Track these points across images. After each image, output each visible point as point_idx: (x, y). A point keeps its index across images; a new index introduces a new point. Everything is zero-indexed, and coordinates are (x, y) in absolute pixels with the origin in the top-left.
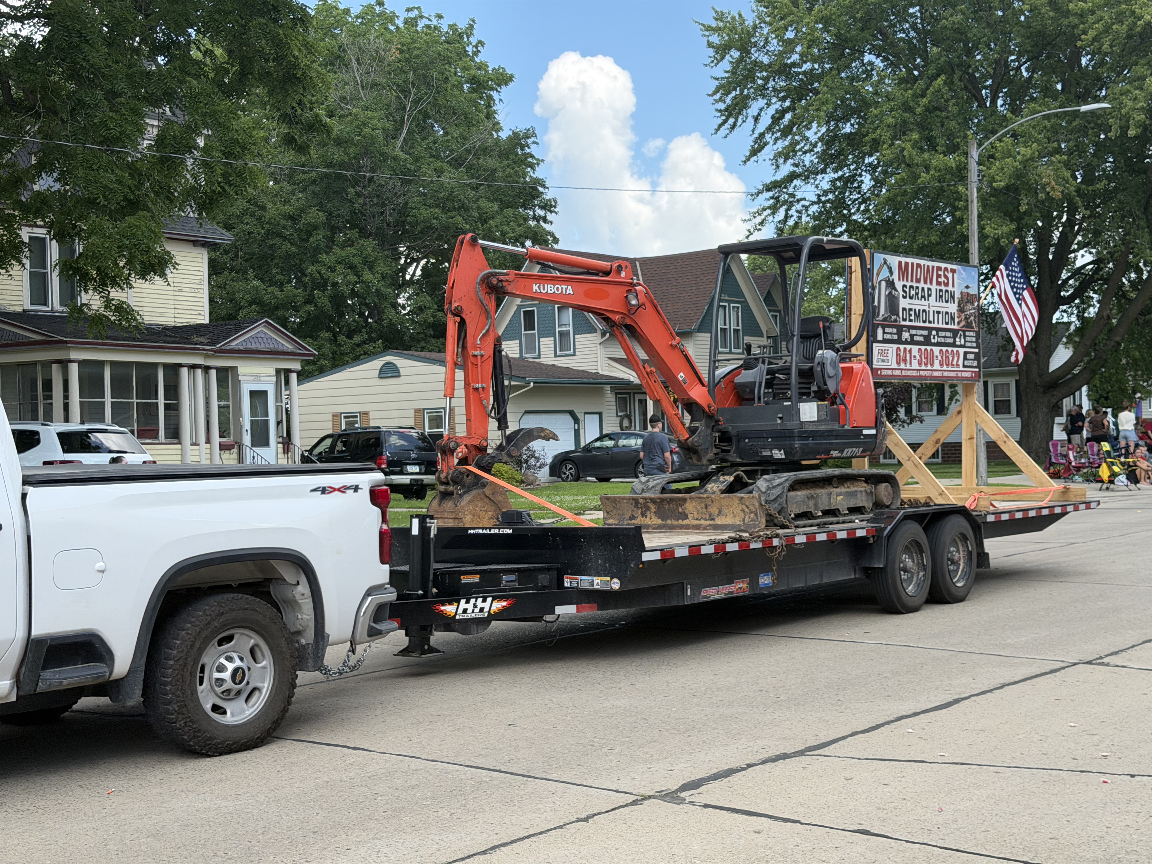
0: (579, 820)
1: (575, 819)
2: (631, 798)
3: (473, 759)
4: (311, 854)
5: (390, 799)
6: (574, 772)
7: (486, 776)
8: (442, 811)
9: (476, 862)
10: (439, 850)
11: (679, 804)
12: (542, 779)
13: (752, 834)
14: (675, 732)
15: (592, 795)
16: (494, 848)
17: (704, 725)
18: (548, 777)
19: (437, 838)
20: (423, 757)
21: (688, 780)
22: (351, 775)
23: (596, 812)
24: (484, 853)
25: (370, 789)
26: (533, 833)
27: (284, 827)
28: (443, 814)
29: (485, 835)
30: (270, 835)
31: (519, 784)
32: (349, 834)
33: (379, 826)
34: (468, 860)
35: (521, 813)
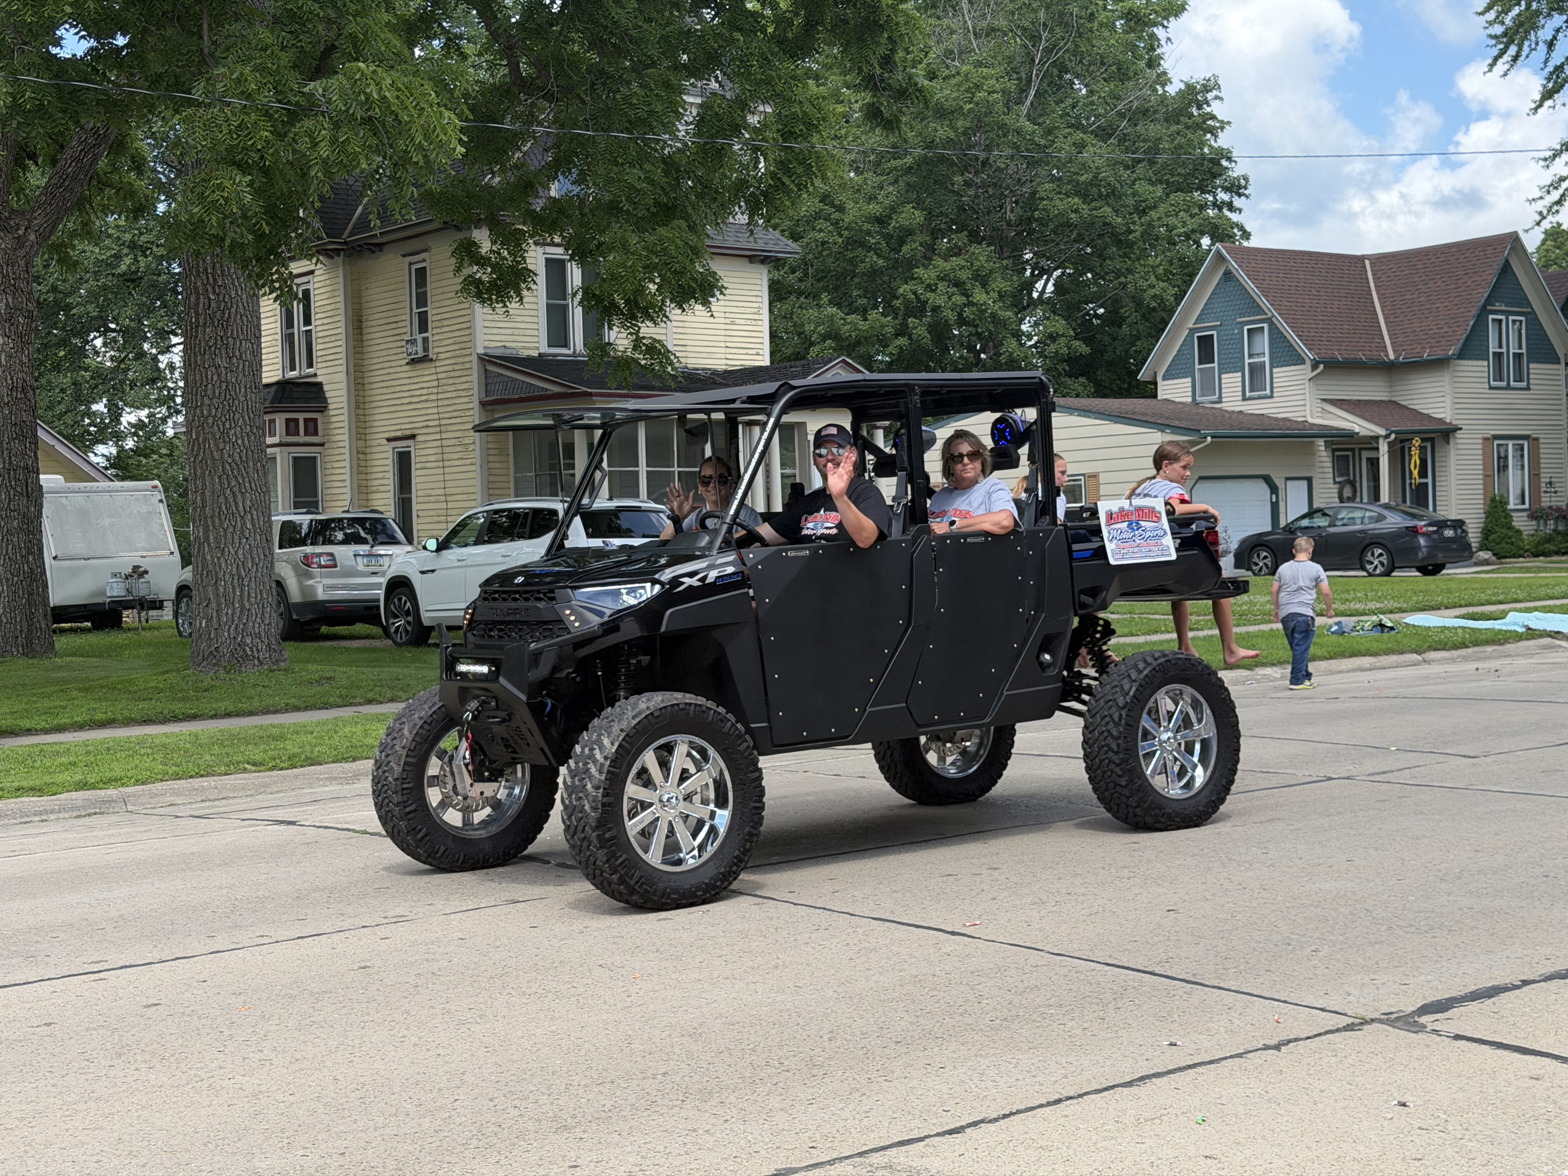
0: (1266, 1048)
1: (1260, 1046)
2: (1344, 1021)
3: (1114, 955)
4: (893, 1072)
5: (999, 1003)
6: (1261, 980)
7: (1133, 980)
8: (1071, 1024)
9: (1117, 1096)
10: (1066, 1077)
11: (1416, 1032)
12: (1214, 987)
13: (1527, 1080)
14: (1413, 929)
15: (1286, 1014)
16: (1142, 1079)
17: (1458, 922)
18: (1222, 985)
19: (1063, 1060)
20: (1046, 949)
21: (1430, 999)
22: (947, 968)
23: (1292, 1037)
24: (1129, 1084)
25: (973, 989)
26: (1200, 1061)
27: (858, 1033)
28: (1072, 1028)
29: (1131, 1060)
30: (839, 1043)
31: (1180, 992)
32: (944, 1047)
33: (984, 1038)
34: (1106, 1093)
35: (1182, 1032)
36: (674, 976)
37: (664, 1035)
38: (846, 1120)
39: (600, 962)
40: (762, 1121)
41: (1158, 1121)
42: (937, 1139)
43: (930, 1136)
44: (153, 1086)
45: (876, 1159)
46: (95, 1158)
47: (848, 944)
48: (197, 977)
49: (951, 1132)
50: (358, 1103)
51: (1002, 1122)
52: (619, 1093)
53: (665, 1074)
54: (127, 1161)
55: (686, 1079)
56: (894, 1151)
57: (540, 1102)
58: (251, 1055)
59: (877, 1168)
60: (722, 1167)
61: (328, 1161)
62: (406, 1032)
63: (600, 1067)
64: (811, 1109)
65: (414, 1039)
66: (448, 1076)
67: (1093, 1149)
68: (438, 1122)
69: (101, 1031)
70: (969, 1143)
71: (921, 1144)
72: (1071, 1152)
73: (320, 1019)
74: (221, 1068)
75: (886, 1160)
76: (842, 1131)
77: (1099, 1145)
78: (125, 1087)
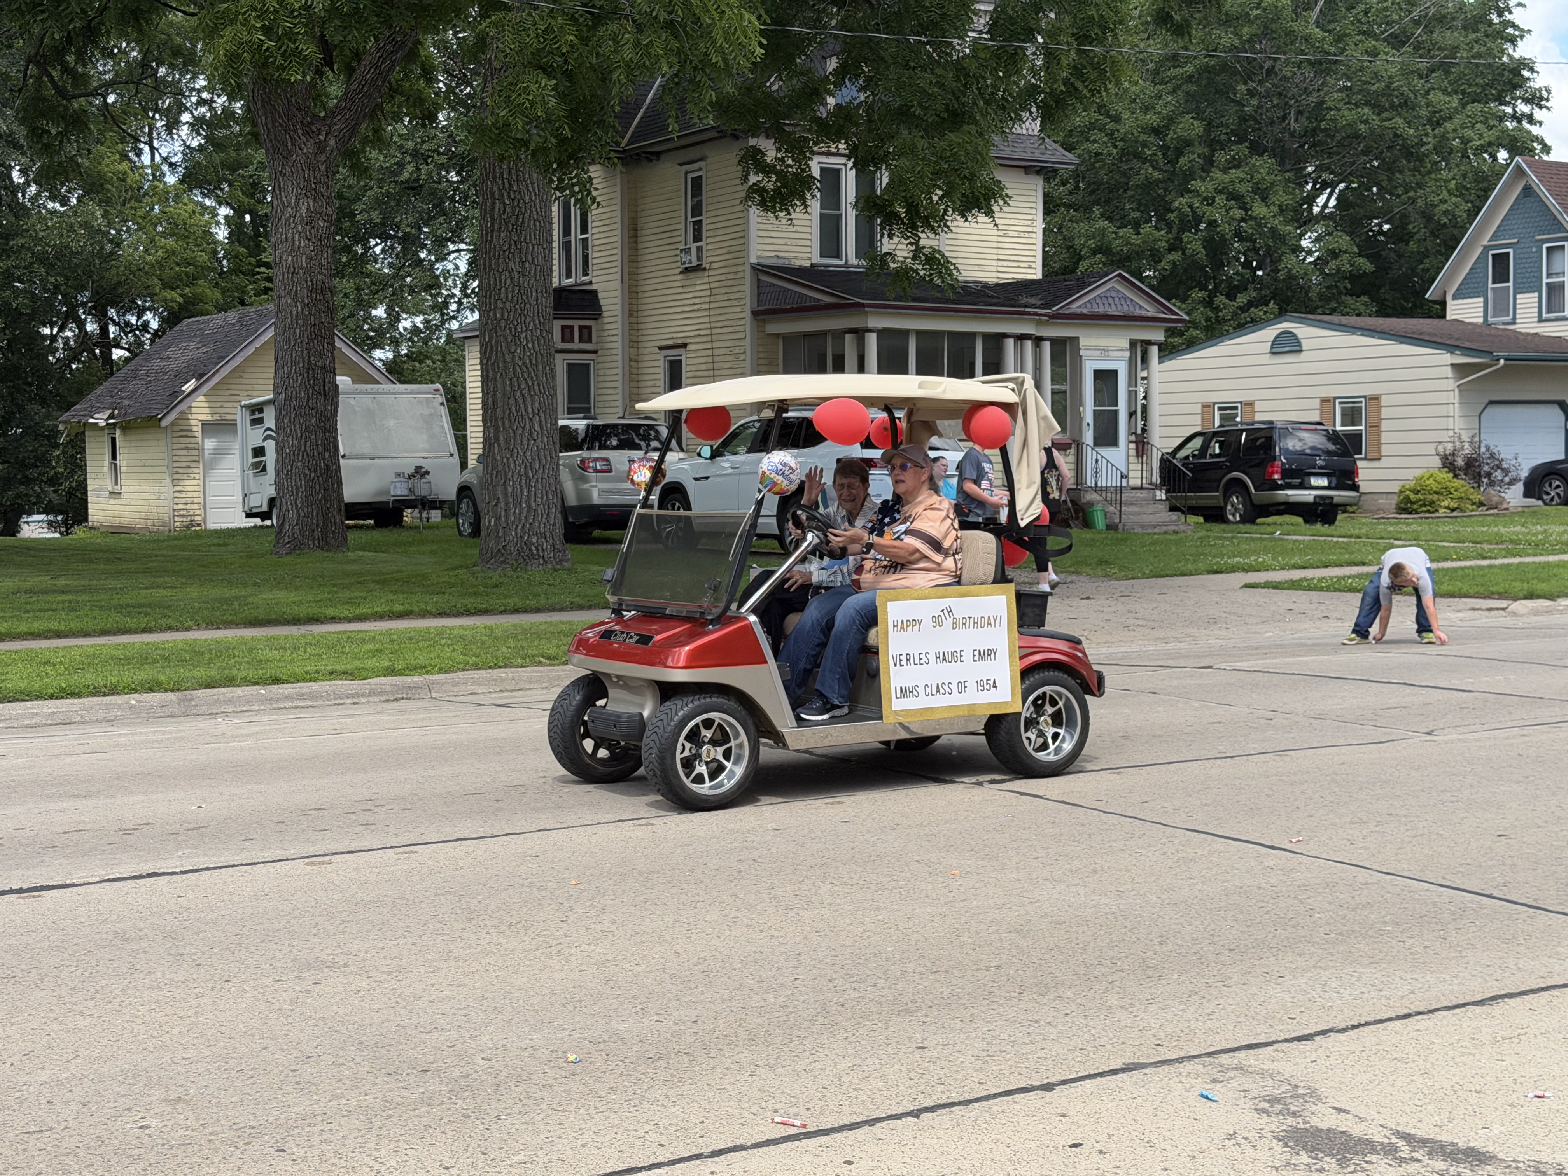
3: (1447, 877)
4: (1231, 978)
5: (1331, 917)
7: (1472, 902)
8: (1411, 941)
9: (1470, 1014)
10: (1413, 992)
16: (1494, 998)
19: (1408, 976)
20: (1374, 867)
22: (1272, 881)
24: (1480, 1003)
25: (1302, 903)
26: (1553, 984)
27: (1188, 938)
28: (1413, 946)
29: (1480, 980)
30: (1170, 947)
31: (1523, 916)
32: (1280, 957)
33: (1320, 951)
34: (1457, 1011)
35: (1530, 955)
36: (993, 875)
37: (991, 930)
38: (1189, 1021)
39: (917, 858)
40: (1102, 1017)
41: (1516, 1040)
42: (1286, 1044)
43: (1277, 1042)
44: (506, 950)
45: (1224, 1059)
46: (464, 1012)
47: (1164, 853)
48: (530, 852)
49: (1300, 1039)
50: (702, 975)
51: (1351, 1033)
52: (954, 982)
53: (998, 967)
54: (493, 1017)
55: (1020, 972)
56: (1243, 1054)
57: (879, 986)
58: (593, 926)
59: (1228, 1069)
60: (1070, 1058)
61: (683, 1028)
62: (737, 914)
63: (932, 957)
64: (1151, 1009)
65: (746, 920)
66: (784, 956)
67: (1452, 1063)
68: (782, 999)
69: (449, 897)
70: (1320, 1050)
71: (1270, 1049)
72: (1429, 1065)
73: (653, 896)
74: (566, 936)
75: (1236, 1061)
76: (1186, 1031)
77: (1457, 1060)
78: (479, 949)
